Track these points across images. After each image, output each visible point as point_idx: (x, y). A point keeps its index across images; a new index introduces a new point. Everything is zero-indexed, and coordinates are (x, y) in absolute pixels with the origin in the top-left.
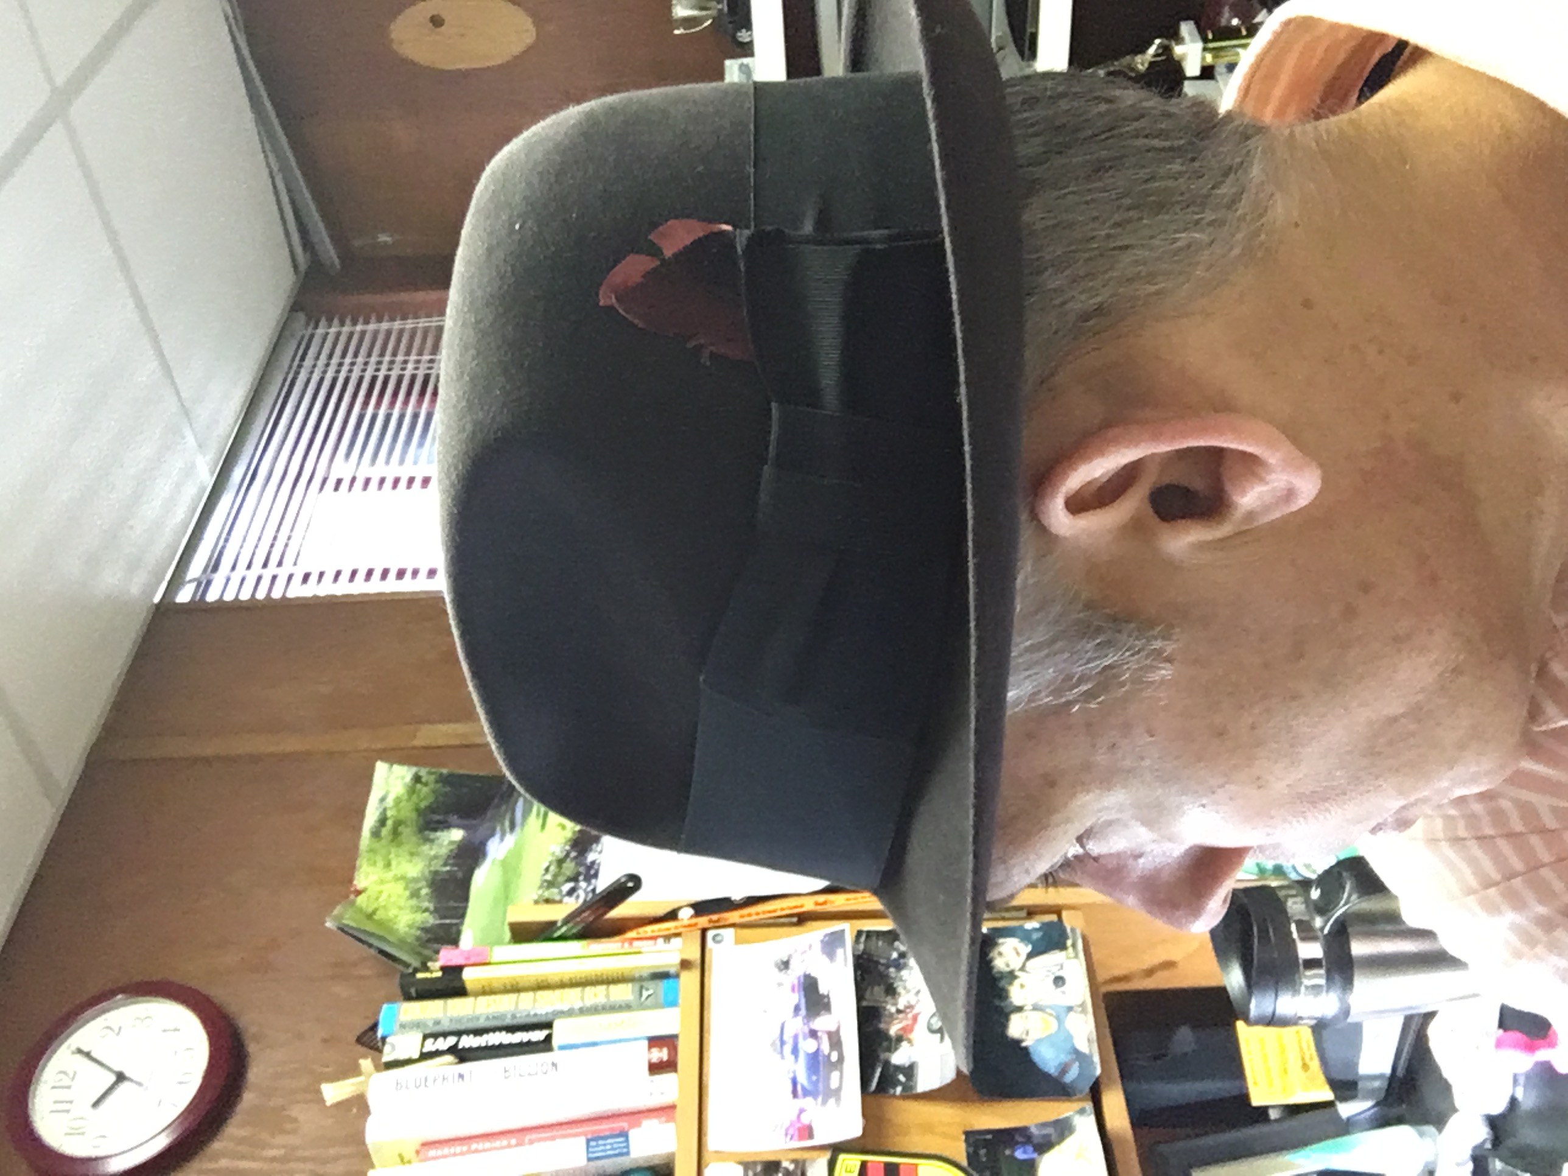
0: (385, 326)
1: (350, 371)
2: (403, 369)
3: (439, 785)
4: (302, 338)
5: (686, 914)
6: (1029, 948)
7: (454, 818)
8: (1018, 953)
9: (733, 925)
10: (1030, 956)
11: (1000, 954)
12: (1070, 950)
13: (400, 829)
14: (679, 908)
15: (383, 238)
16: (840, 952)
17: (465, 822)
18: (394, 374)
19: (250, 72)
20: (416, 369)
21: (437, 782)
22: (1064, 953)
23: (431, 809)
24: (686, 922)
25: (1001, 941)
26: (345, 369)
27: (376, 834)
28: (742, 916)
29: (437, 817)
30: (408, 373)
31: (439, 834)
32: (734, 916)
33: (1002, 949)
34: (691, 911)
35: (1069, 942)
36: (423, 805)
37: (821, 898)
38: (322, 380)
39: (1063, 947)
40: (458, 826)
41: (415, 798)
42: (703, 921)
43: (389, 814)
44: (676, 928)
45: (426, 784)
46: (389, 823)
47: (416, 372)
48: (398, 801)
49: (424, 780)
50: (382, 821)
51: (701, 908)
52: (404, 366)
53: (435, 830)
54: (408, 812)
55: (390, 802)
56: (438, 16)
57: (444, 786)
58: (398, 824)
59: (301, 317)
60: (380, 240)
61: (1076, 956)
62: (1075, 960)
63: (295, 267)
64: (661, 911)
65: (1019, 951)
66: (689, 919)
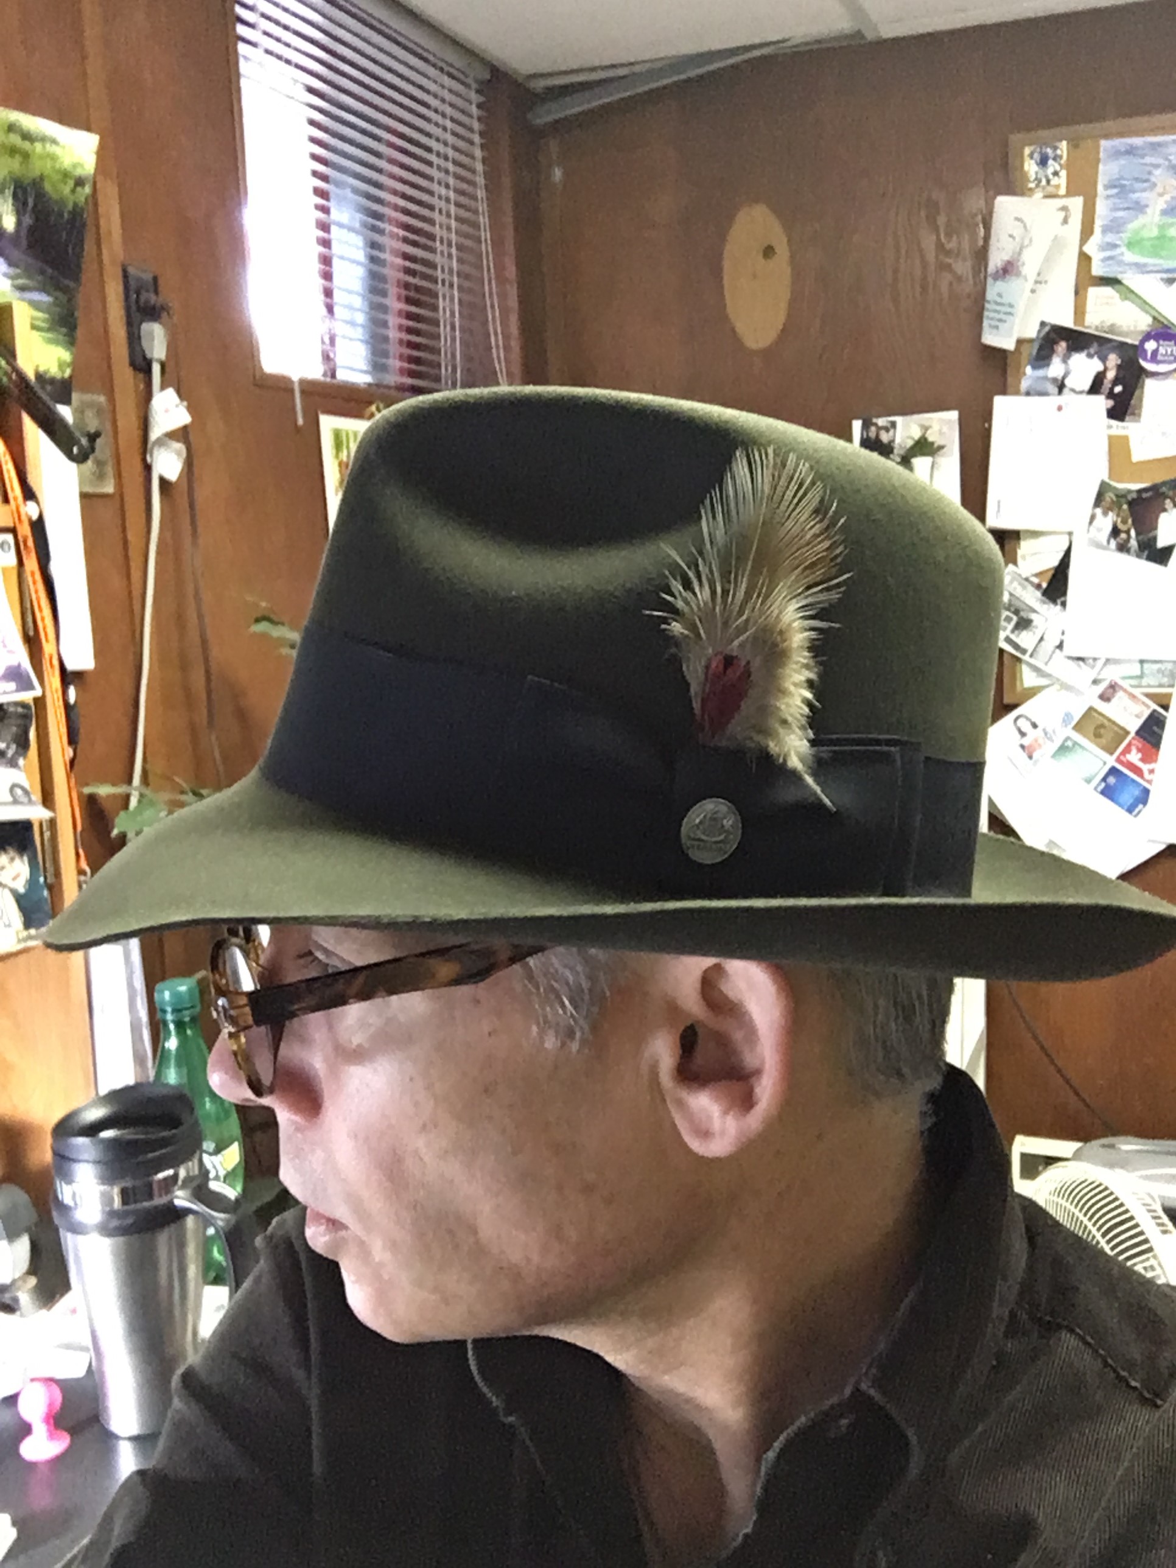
0: (479, 167)
1: (437, 124)
2: (439, 183)
3: (70, 207)
4: (467, 76)
5: (31, 510)
6: (22, 890)
7: (28, 220)
8: (14, 879)
9: (20, 563)
10: (14, 892)
11: (12, 859)
12: (25, 933)
13: (18, 158)
14: (38, 503)
15: (558, 174)
16: (12, 686)
17: (24, 233)
18: (433, 172)
19: (729, 57)
20: (440, 197)
21: (75, 205)
22: (21, 926)
23: (40, 195)
24: (23, 510)
25: (25, 858)
26: (438, 118)
27: (11, 128)
28: (33, 574)
29: (31, 202)
30: (435, 187)
31: (10, 201)
32: (31, 564)
33: (17, 861)
34: (35, 517)
35: (33, 931)
36: (48, 187)
37: (56, 662)
38: (428, 92)
39: (27, 925)
40: (19, 223)
41: (56, 177)
42: (25, 530)
43: (38, 146)
44: (15, 499)
45: (73, 191)
46: (26, 145)
47: (436, 196)
48: (53, 158)
49: (79, 189)
50: (27, 136)
51: (38, 527)
52: (443, 184)
53: (15, 196)
54: (37, 167)
55: (51, 148)
56: (775, 253)
57: (70, 212)
58: (26, 156)
59: (487, 76)
60: (556, 170)
61: (19, 941)
62: (16, 940)
63: (535, 76)
64: (32, 480)
65: (18, 879)
66: (26, 514)
